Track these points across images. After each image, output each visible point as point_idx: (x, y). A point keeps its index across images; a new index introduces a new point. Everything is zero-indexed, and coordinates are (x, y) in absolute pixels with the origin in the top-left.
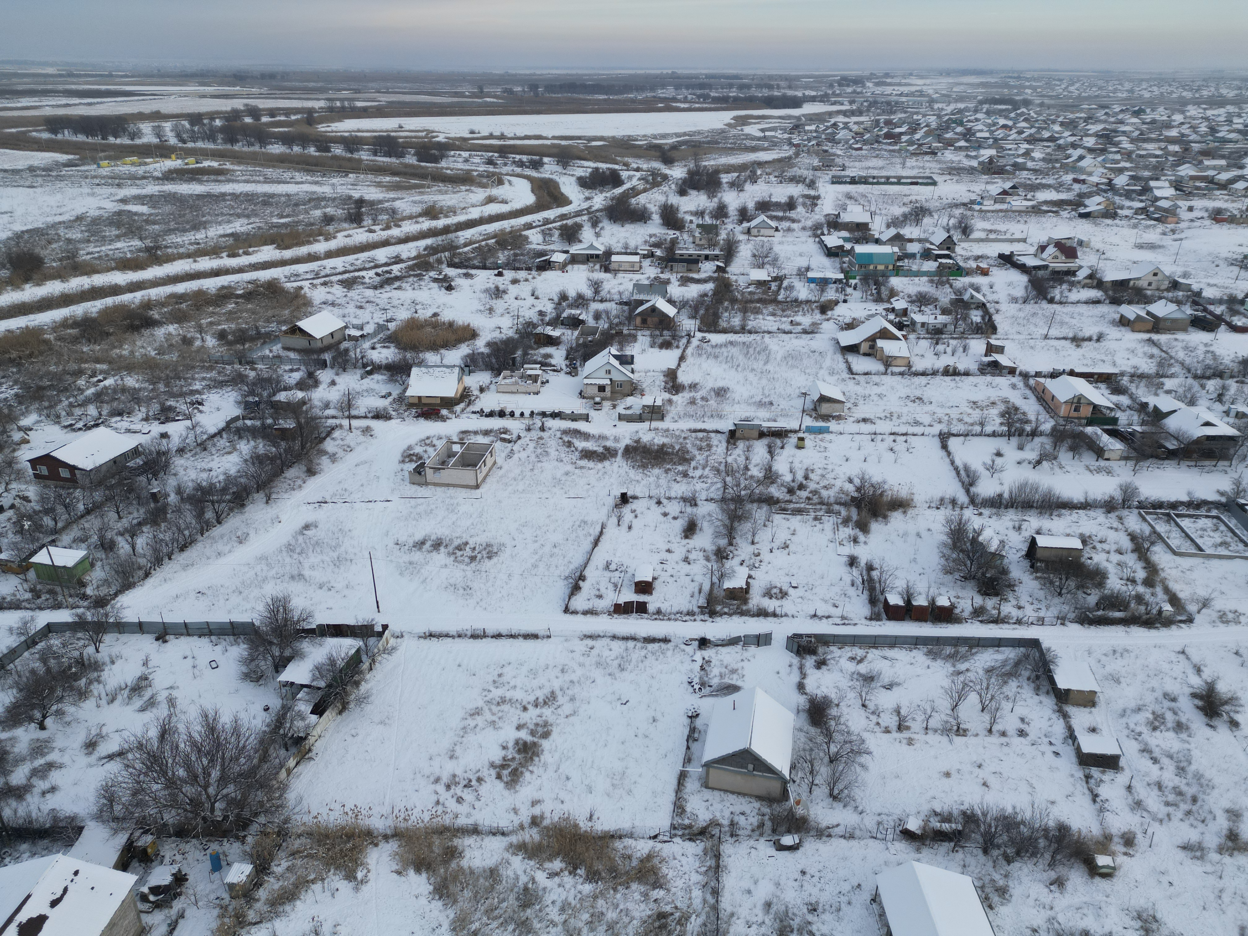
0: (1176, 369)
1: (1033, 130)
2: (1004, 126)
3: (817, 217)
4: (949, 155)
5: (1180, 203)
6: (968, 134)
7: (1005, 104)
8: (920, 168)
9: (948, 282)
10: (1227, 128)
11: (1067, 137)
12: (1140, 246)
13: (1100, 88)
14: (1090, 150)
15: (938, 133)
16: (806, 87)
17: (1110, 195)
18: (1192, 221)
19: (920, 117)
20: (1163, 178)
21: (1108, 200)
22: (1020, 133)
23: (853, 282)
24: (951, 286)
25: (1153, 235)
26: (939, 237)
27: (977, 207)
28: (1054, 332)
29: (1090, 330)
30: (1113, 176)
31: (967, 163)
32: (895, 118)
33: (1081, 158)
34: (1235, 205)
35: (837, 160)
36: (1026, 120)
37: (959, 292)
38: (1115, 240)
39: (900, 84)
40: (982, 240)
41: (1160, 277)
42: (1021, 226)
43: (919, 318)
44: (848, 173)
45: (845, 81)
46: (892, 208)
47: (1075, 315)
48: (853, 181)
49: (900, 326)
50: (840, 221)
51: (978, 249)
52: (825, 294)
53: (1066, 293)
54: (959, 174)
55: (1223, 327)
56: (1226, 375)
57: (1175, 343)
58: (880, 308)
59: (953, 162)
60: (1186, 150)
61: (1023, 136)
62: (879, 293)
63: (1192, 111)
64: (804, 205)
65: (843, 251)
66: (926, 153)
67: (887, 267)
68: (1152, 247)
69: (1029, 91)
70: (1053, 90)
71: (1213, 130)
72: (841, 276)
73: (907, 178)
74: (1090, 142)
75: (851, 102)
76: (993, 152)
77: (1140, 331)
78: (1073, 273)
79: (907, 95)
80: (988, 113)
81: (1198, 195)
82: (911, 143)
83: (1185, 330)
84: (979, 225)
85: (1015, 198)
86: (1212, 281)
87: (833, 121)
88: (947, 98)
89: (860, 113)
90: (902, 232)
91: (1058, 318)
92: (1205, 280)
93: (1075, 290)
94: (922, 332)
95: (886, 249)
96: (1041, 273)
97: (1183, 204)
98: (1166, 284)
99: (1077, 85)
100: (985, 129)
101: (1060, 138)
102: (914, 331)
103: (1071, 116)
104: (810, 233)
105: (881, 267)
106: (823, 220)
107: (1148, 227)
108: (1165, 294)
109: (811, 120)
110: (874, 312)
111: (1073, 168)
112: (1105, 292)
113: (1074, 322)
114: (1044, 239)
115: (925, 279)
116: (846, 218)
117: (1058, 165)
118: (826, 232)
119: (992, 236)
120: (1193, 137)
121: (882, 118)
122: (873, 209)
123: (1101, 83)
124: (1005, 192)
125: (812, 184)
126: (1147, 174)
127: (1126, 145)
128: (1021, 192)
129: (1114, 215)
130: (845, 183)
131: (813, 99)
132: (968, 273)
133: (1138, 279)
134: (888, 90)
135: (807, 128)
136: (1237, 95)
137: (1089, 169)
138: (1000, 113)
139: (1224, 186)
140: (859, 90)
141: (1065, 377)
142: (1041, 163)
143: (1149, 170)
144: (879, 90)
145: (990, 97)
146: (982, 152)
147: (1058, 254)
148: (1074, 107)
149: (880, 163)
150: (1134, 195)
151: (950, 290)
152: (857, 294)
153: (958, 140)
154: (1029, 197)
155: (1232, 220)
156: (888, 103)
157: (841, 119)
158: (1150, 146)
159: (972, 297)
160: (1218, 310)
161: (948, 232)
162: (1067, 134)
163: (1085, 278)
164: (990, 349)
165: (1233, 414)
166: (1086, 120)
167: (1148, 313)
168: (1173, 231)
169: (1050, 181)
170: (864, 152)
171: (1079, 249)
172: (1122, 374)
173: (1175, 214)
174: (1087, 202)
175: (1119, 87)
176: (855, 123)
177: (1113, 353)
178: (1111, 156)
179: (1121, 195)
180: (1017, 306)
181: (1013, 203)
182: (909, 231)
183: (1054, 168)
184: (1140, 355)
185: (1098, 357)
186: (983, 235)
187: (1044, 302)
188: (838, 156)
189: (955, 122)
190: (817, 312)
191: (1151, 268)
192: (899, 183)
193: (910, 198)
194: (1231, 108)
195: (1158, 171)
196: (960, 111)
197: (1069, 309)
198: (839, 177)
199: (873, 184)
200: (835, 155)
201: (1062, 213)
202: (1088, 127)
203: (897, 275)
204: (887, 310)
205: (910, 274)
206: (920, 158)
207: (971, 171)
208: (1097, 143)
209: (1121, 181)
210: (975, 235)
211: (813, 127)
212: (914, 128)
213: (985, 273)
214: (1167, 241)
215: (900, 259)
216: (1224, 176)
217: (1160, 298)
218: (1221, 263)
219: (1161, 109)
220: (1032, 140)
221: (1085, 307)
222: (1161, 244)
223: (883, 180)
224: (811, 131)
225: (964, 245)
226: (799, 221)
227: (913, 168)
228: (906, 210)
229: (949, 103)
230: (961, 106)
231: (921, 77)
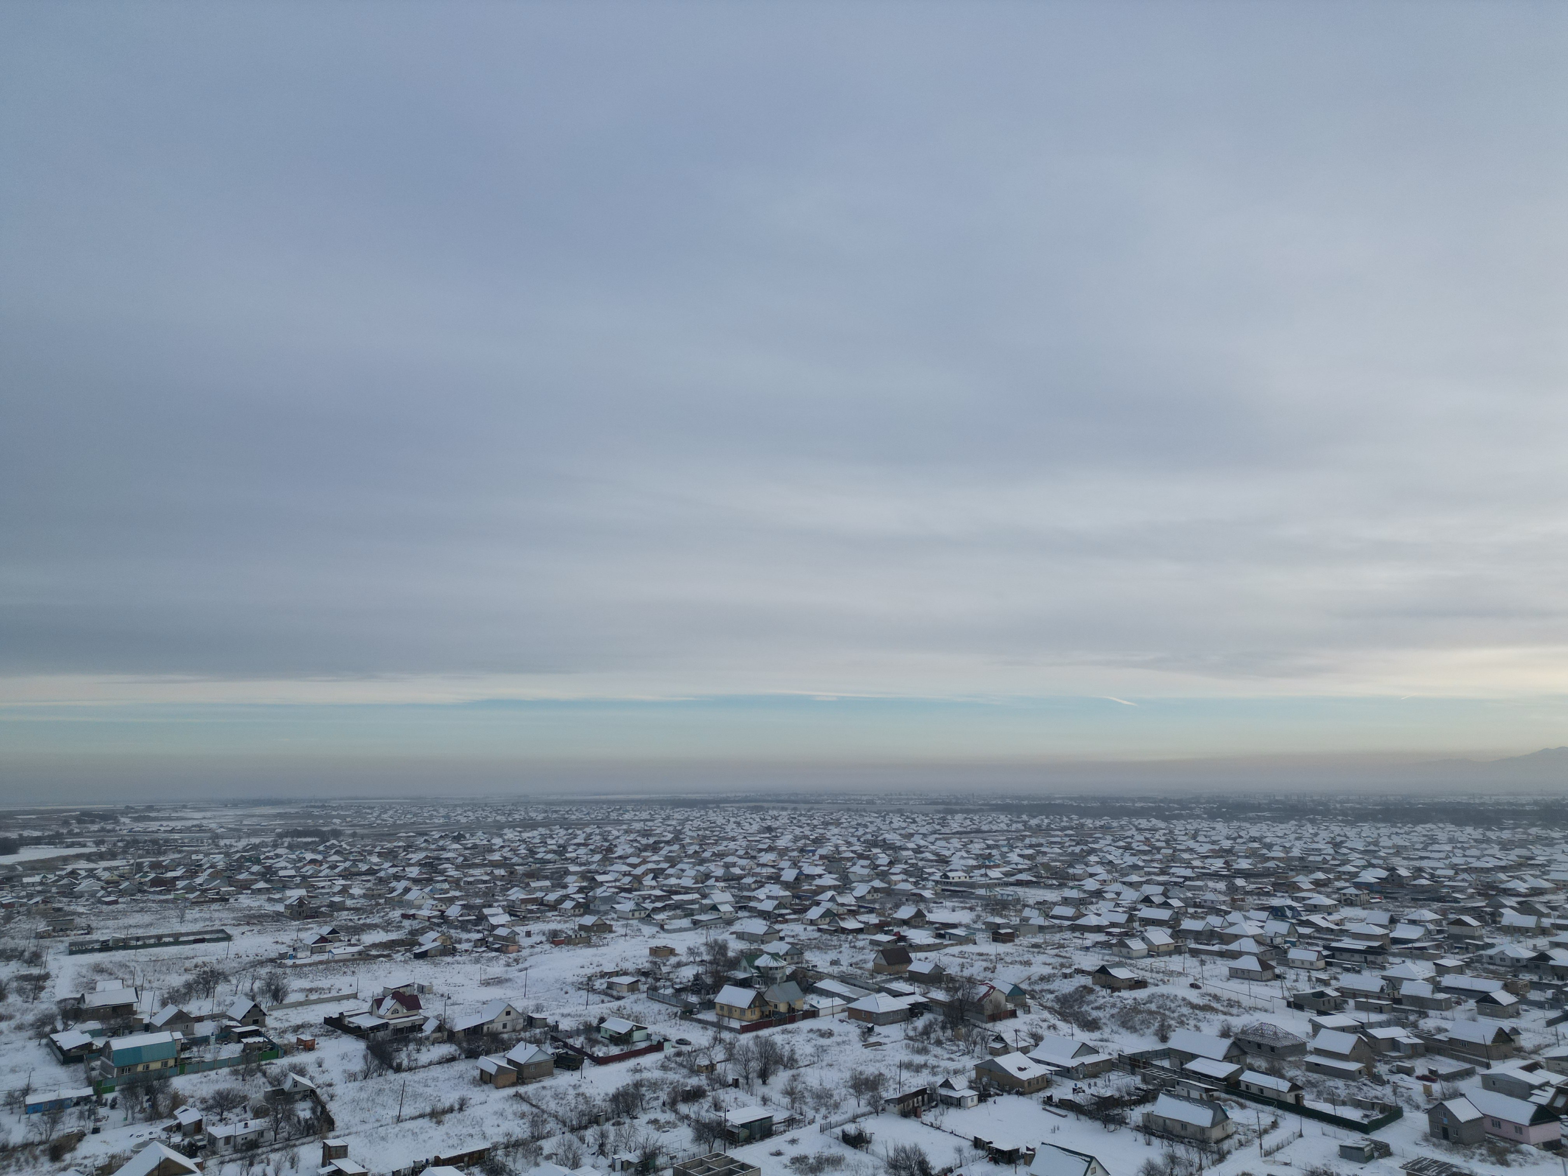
0: (552, 1125)
1: (348, 864)
2: (313, 861)
3: (43, 1006)
4: (245, 901)
5: (517, 929)
6: (268, 874)
7: (310, 836)
8: (205, 920)
9: (259, 1069)
10: (543, 849)
11: (388, 869)
12: (487, 983)
13: (415, 815)
14: (415, 881)
15: (228, 874)
16: (25, 826)
17: (444, 928)
18: (532, 947)
19: (201, 856)
20: (495, 904)
21: (443, 934)
22: (333, 867)
23: (109, 1097)
24: (264, 1074)
25: (497, 969)
26: (242, 1008)
27: (289, 962)
28: (408, 1110)
29: (450, 1098)
30: (444, 907)
31: (269, 908)
32: (166, 859)
33: (407, 890)
34: (567, 925)
35: (78, 920)
36: (336, 853)
37: (276, 1081)
38: (458, 979)
39: (169, 819)
40: (300, 1004)
41: (513, 1014)
42: (348, 979)
43: (219, 1131)
44: (95, 936)
45: (86, 817)
46: (168, 978)
47: (430, 1082)
48: (105, 947)
49: (191, 1151)
50: (84, 1006)
51: (296, 1017)
52: (60, 1126)
53: (415, 1055)
54: (261, 923)
55: (587, 1062)
56: (602, 1119)
57: (544, 1092)
58: (157, 1129)
59: (251, 908)
60: (512, 873)
61: (337, 871)
62: (154, 1105)
63: (510, 834)
64: (20, 991)
65: (92, 1051)
66: (213, 901)
67: (166, 1064)
68: (498, 981)
69: (337, 821)
70: (365, 818)
71: (532, 852)
72: (89, 1091)
73: (188, 934)
74: (414, 872)
75: (98, 844)
76: (302, 892)
77: (504, 1087)
78: (418, 1028)
79: (180, 831)
80: (291, 847)
81: (532, 919)
82: (190, 889)
83: (551, 1074)
84: (295, 985)
85: (337, 944)
86: (566, 1011)
87: (69, 868)
88: (236, 832)
89: (113, 856)
90: (185, 1010)
91: (409, 1090)
92: (558, 1011)
93: (424, 1049)
94: (226, 1152)
95: (164, 1037)
96: (381, 1034)
97: (521, 930)
98: (521, 1023)
99: (391, 812)
100: (290, 866)
101: (380, 870)
102: (214, 1153)
103: (389, 845)
104: (31, 1033)
105: (155, 1066)
106: (55, 1009)
107: (490, 960)
108: (523, 1035)
109: (33, 869)
110: (147, 1137)
111: (400, 902)
112: (459, 1045)
113: (429, 1090)
114: (378, 991)
115: (225, 1070)
116: (94, 1000)
117: (382, 901)
118: (60, 1027)
119: (313, 997)
120: (515, 860)
121: (146, 861)
122: (138, 982)
123: (414, 809)
124: (323, 939)
125: (35, 959)
126: (478, 901)
127: (452, 872)
128: (343, 936)
129: (453, 952)
130: (92, 950)
131: (36, 842)
132: (286, 1050)
133: (492, 1022)
134: (154, 826)
135: (26, 880)
136: (544, 818)
137: (417, 903)
138: (306, 846)
139: (554, 907)
140: (109, 827)
141: (431, 1170)
142: (362, 901)
143: (479, 897)
144: (139, 826)
145: (291, 829)
146: (288, 893)
147: (398, 1006)
148: (391, 836)
149: (147, 918)
150: (470, 926)
151: (264, 1080)
152: (118, 1115)
153: (256, 881)
154: (353, 941)
155: (569, 941)
156: (155, 842)
157: (83, 865)
158: (476, 872)
159: (296, 1083)
160: (578, 1042)
161: (253, 999)
162: (387, 865)
163: (434, 1032)
164: (330, 1154)
165: (618, 1166)
166: (406, 849)
167: (510, 1061)
168: (517, 961)
169: (376, 920)
170: (120, 906)
171: (420, 996)
172: (495, 1147)
173: (515, 942)
174: (421, 939)
175: (435, 813)
176: (105, 869)
177: (479, 1123)
178: (438, 886)
179: (456, 928)
180: (357, 1084)
181: (335, 951)
182: (195, 1007)
183: (378, 904)
184: (511, 1117)
185: (465, 1131)
186: (301, 997)
187: (390, 1072)
188: (80, 914)
189: (249, 860)
190: (44, 1160)
191: (502, 1007)
192: (176, 943)
193: (195, 961)
194: (542, 830)
195: (489, 898)
196: (255, 847)
197: (421, 1075)
198: (82, 944)
199: (137, 947)
200: (74, 913)
201: (395, 956)
202: (409, 856)
203: (182, 1072)
204: (168, 1130)
205: (202, 1067)
206: (205, 907)
207: (277, 917)
208: (421, 873)
209: (453, 911)
210: (292, 998)
211: (37, 879)
212: (194, 870)
213: (309, 1047)
214: (513, 972)
215: (185, 1048)
216: (552, 897)
217: (519, 1040)
218: (569, 989)
219: (480, 833)
220: (347, 875)
221: (439, 1068)
222: (507, 977)
223: (152, 941)
224: (33, 884)
225: (276, 1014)
226: (10, 1017)
227: (196, 920)
228: (190, 977)
229: (240, 838)
230: (256, 841)
231: (200, 810)
